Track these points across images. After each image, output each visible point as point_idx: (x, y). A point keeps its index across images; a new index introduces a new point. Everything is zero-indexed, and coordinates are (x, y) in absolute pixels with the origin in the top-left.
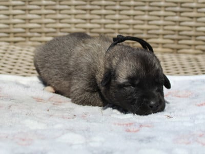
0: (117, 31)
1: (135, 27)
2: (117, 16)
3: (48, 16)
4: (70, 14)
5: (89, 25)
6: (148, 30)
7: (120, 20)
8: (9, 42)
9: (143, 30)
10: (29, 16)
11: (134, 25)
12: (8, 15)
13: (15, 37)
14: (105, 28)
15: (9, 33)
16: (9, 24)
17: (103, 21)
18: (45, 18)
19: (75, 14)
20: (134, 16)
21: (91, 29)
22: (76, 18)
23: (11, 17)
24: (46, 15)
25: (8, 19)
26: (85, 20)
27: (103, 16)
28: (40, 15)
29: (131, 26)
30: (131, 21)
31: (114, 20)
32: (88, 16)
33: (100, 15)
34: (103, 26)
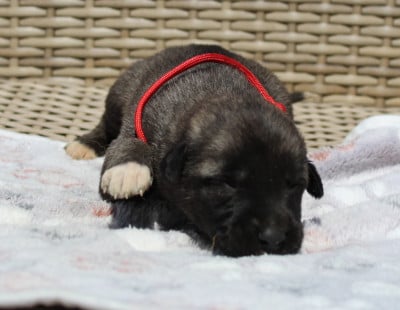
0: (322, 58)
1: (363, 50)
2: (323, 27)
3: (170, 23)
4: (220, 20)
5: (260, 45)
6: (391, 58)
7: (329, 35)
8: (83, 78)
9: (379, 57)
10: (129, 22)
11: (360, 46)
12: (83, 19)
13: (97, 66)
14: (296, 52)
15: (83, 59)
16: (83, 39)
17: (292, 36)
18: (166, 27)
19: (232, 21)
20: (361, 26)
21: (265, 53)
22: (232, 29)
23: (90, 21)
24: (167, 19)
25: (83, 27)
26: (253, 32)
27: (292, 26)
28: (154, 19)
29: (355, 49)
30: (354, 38)
31: (318, 35)
32: (259, 25)
33: (285, 23)
34: (291, 47)
